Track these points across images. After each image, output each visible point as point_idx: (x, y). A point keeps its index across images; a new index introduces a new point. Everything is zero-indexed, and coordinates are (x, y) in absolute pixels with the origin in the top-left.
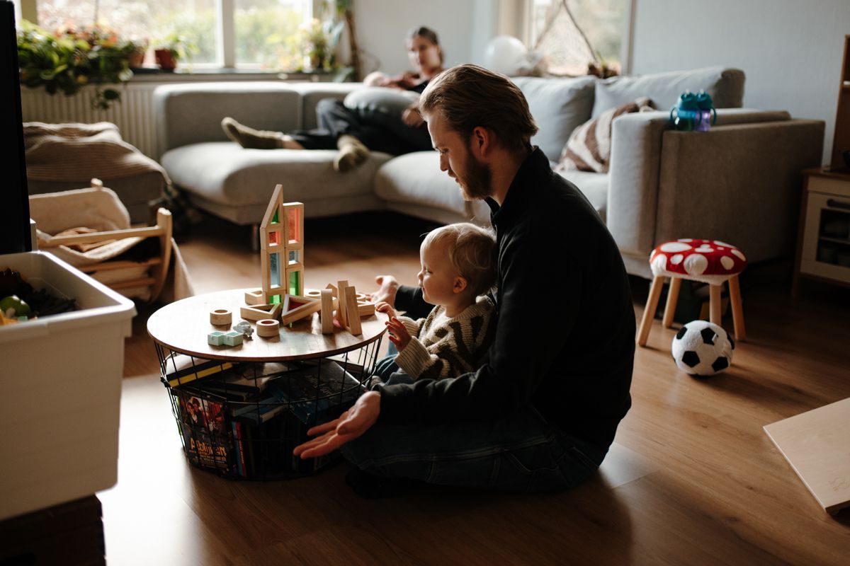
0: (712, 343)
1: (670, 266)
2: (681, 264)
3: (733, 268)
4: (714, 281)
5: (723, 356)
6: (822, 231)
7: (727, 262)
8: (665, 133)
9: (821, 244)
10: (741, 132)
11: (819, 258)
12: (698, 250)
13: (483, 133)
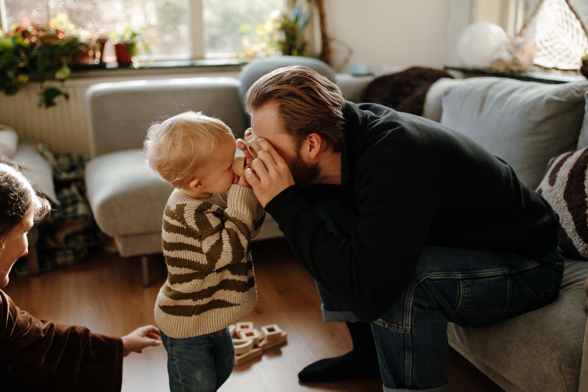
13: (315, 138)
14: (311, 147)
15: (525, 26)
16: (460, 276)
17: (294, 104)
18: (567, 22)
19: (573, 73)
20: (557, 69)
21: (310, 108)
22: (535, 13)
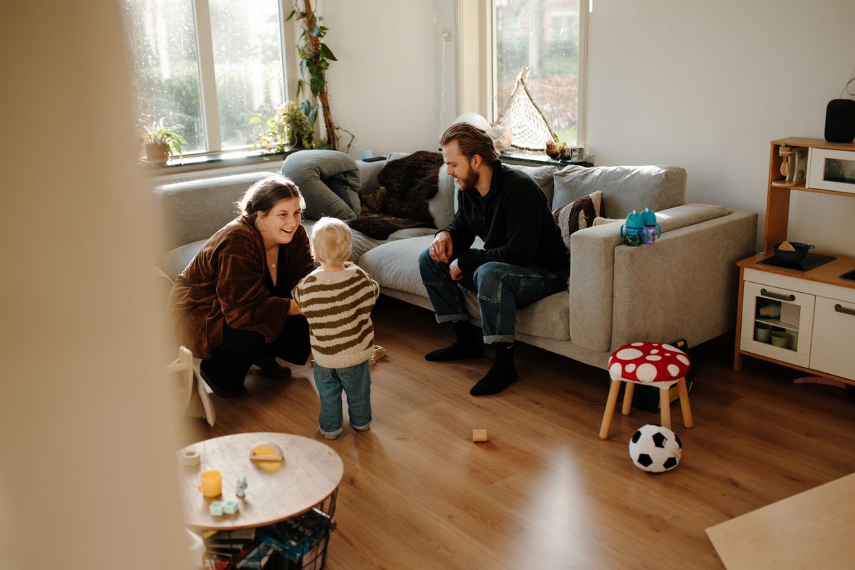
0: (663, 447)
1: (624, 374)
2: (634, 372)
3: (678, 375)
4: (664, 386)
5: (672, 456)
6: (758, 315)
7: (673, 370)
8: (617, 249)
9: (757, 326)
10: (683, 237)
11: (756, 338)
12: (648, 358)
13: (478, 157)
14: (476, 162)
15: (500, 116)
16: (522, 276)
17: (466, 140)
18: (533, 114)
19: (541, 152)
20: (529, 150)
21: (475, 141)
22: (508, 106)
